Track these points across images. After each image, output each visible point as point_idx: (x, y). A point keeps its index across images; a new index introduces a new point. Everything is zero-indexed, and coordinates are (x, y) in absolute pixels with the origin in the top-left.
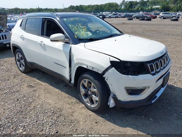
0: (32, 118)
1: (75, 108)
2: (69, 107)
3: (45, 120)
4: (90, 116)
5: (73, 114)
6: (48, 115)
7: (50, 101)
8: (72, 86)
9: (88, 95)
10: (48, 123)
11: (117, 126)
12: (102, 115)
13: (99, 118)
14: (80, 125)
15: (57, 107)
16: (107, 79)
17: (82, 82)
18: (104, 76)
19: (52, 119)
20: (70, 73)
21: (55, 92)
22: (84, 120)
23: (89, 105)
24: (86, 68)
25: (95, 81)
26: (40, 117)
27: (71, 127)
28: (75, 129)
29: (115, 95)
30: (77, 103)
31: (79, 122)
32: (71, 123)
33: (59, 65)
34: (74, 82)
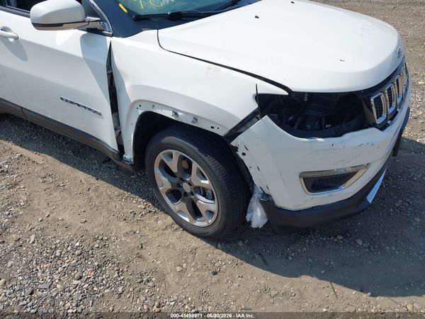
0: (14, 283)
1: (146, 231)
2: (128, 229)
3: (58, 286)
4: (194, 251)
5: (142, 252)
6: (66, 265)
7: (66, 216)
8: (130, 168)
9: (183, 193)
10: (68, 294)
11: (274, 275)
12: (228, 246)
13: (222, 257)
14: (169, 285)
15: (91, 232)
16: (245, 151)
17: (161, 156)
18: (233, 143)
19: (80, 278)
20: (115, 129)
21: (78, 182)
22: (178, 269)
23: (187, 220)
24: (173, 118)
25: (206, 158)
26: (39, 274)
27: (143, 298)
28: (157, 303)
29: (268, 196)
30: (150, 212)
31: (162, 278)
32: (142, 286)
33: (79, 105)
34: (135, 159)
